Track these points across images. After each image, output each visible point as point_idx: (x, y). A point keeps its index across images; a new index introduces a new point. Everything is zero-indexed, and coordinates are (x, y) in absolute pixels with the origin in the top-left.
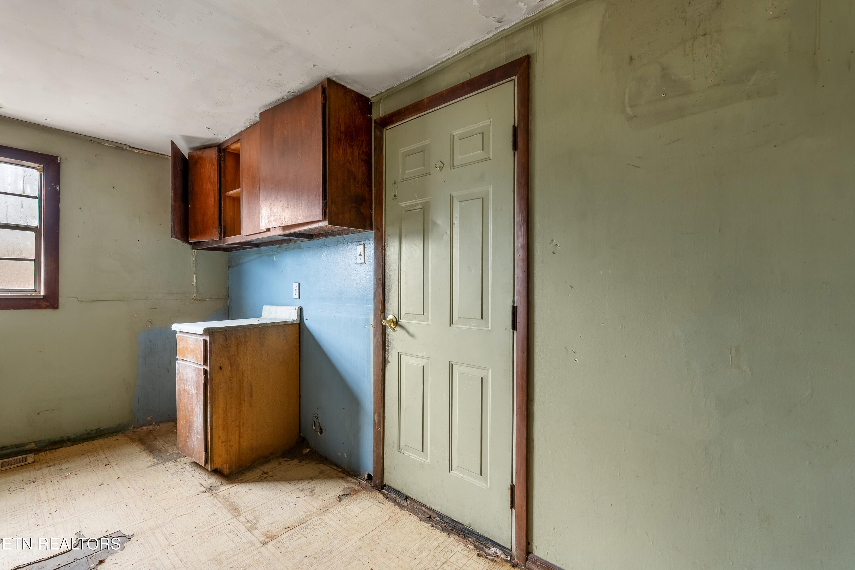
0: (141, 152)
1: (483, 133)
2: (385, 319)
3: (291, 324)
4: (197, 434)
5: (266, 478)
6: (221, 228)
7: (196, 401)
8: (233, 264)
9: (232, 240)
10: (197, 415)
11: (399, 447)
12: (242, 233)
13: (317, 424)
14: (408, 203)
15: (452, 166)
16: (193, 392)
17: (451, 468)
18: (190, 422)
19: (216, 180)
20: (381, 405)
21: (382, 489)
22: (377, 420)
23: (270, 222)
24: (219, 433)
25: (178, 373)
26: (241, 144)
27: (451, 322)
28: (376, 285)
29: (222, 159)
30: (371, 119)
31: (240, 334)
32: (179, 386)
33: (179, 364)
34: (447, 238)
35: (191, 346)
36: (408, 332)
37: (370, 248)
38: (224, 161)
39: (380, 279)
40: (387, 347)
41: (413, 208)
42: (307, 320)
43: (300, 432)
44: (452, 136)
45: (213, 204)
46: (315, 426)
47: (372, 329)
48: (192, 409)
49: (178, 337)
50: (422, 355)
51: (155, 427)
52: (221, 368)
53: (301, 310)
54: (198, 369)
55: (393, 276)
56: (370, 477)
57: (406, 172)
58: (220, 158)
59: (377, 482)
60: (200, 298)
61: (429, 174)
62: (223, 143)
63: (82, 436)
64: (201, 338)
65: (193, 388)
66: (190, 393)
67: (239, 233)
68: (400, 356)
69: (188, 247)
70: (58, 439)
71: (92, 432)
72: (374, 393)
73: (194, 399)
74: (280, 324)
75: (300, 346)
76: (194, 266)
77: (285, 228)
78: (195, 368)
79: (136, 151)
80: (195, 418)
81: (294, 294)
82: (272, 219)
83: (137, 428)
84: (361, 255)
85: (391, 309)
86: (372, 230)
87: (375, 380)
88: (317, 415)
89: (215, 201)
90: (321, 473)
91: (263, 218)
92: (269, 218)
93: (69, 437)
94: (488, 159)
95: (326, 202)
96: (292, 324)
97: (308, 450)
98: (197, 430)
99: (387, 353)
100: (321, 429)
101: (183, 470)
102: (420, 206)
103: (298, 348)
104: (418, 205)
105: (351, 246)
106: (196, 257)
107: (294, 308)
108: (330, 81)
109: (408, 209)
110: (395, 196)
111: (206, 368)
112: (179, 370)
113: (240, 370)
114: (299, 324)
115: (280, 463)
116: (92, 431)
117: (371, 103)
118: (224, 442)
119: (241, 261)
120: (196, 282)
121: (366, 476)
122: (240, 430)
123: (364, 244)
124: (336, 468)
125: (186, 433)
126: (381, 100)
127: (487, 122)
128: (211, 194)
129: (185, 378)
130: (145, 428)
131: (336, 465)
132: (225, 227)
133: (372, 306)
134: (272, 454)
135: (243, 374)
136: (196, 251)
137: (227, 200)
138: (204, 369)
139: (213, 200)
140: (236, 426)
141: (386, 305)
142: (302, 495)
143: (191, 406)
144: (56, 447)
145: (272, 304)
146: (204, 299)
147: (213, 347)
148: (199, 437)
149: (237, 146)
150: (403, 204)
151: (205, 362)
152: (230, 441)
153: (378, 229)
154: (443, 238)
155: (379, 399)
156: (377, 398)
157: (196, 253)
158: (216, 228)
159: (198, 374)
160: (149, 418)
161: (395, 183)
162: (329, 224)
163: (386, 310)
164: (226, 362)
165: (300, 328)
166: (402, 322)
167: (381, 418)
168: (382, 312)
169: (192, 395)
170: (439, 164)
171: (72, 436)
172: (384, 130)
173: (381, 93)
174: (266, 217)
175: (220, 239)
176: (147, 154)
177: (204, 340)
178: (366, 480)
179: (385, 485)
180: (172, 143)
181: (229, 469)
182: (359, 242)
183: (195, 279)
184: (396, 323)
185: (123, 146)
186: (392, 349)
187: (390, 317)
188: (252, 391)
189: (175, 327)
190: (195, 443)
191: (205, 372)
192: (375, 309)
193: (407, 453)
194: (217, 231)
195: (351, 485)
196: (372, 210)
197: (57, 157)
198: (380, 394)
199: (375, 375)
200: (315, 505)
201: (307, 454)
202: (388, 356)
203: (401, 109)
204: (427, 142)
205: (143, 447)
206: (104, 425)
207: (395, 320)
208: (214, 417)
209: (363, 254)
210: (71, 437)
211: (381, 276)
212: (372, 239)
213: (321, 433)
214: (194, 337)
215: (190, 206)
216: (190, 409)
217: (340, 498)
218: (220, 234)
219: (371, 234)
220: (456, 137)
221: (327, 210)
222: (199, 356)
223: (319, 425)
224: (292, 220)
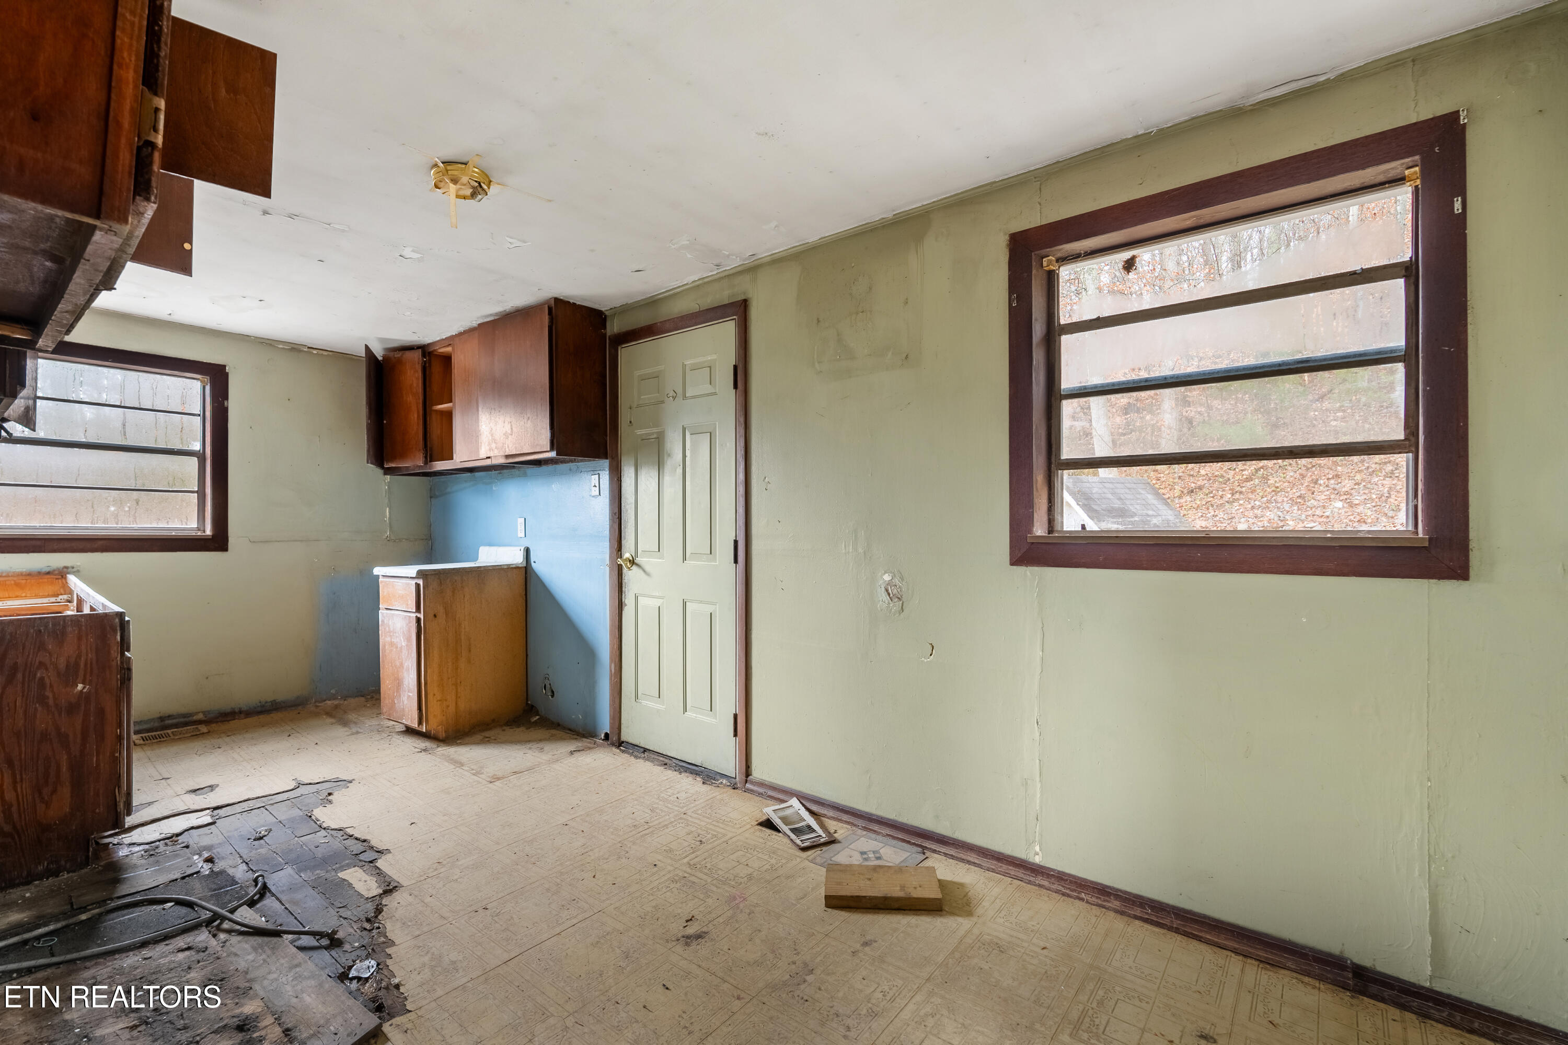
0: (321, 352)
1: (710, 367)
2: (621, 557)
3: (515, 568)
4: (409, 692)
5: (488, 741)
6: (426, 450)
7: (406, 655)
8: (437, 494)
9: (440, 466)
10: (408, 670)
11: (637, 697)
12: (454, 457)
13: (548, 686)
14: (643, 431)
15: (685, 397)
16: (403, 644)
17: (685, 710)
18: (398, 679)
19: (420, 390)
20: (618, 653)
21: (619, 746)
22: (613, 671)
23: (491, 449)
24: (434, 689)
25: (382, 625)
26: (453, 349)
27: (685, 559)
28: (612, 520)
29: (427, 365)
30: (606, 334)
31: (456, 578)
32: (384, 639)
33: (383, 614)
34: (680, 470)
35: (400, 592)
36: (644, 571)
37: (605, 477)
38: (430, 366)
39: (615, 514)
40: (623, 589)
41: (648, 438)
42: (535, 562)
43: (527, 700)
44: (684, 366)
45: (416, 419)
46: (545, 689)
47: (608, 569)
48: (402, 664)
49: (382, 582)
50: (657, 594)
51: (341, 702)
52: (435, 616)
53: (527, 551)
54: (410, 617)
55: (629, 510)
56: (607, 735)
57: (642, 397)
58: (425, 364)
59: (614, 739)
60: (394, 538)
61: (663, 402)
62: (429, 345)
63: (255, 708)
64: (413, 582)
65: (402, 640)
66: (399, 646)
67: (452, 458)
68: (636, 598)
69: (379, 472)
70: (229, 711)
71: (266, 705)
72: (610, 641)
73: (405, 652)
74: (503, 567)
75: (526, 595)
76: (387, 496)
77: (507, 457)
78: (405, 617)
79: (315, 352)
80: (405, 674)
81: (519, 532)
82: (494, 446)
83: (320, 702)
84: (595, 486)
85: (628, 546)
86: (607, 458)
87: (612, 626)
88: (547, 676)
89: (418, 416)
90: (551, 736)
91: (483, 444)
92: (489, 444)
93: (240, 709)
94: (715, 394)
95: (554, 431)
96: (517, 568)
97: (538, 717)
98: (409, 687)
99: (623, 596)
100: (553, 692)
101: (390, 737)
102: (655, 436)
103: (524, 596)
104: (653, 434)
105: (585, 476)
106: (389, 484)
107: (519, 548)
108: (557, 300)
109: (644, 437)
110: (630, 422)
111: (419, 615)
112: (383, 621)
113: (457, 619)
114: (525, 567)
115: (504, 730)
116: (266, 702)
117: (606, 316)
118: (440, 701)
119: (449, 490)
120: (390, 518)
121: (603, 736)
122: (457, 689)
123: (599, 474)
124: (569, 732)
125: (394, 693)
126: (615, 314)
127: (714, 357)
128: (414, 408)
129: (392, 629)
130: (329, 702)
131: (570, 730)
132: (431, 449)
133: (607, 544)
134: (493, 720)
135: (460, 624)
136: (389, 477)
137: (434, 416)
138: (416, 616)
139: (416, 416)
140: (453, 684)
141: (623, 542)
142: (530, 752)
143: (400, 660)
144: (229, 719)
145: (490, 545)
146: (400, 540)
147: (426, 592)
148: (411, 694)
149: (449, 349)
150: (639, 432)
151: (418, 609)
152: (446, 700)
153: (613, 458)
154: (676, 471)
155: (616, 646)
156: (614, 645)
157: (389, 480)
158: (420, 450)
159: (410, 622)
160: (333, 691)
161: (630, 408)
162: (557, 455)
163: (623, 548)
164: (441, 610)
165: (526, 573)
166: (638, 560)
167: (617, 668)
168: (618, 551)
169: (401, 648)
170: (672, 394)
171: (245, 708)
172: (619, 348)
173: (615, 308)
174: (487, 444)
175: (426, 463)
176: (328, 355)
177: (416, 583)
178: (603, 740)
179: (623, 742)
180: (367, 347)
181: (445, 732)
182: (594, 471)
183: (388, 514)
184: (633, 562)
185: (300, 347)
186: (628, 591)
187: (627, 555)
188: (470, 645)
189: (378, 571)
190: (406, 702)
191: (418, 620)
192: (611, 547)
193: (644, 702)
194: (422, 454)
195: (585, 744)
196: (607, 436)
197: (224, 366)
198: (616, 641)
199: (612, 620)
200: (544, 758)
201: (536, 722)
202: (625, 598)
203: (635, 329)
204: (661, 367)
205: (333, 720)
206: (280, 697)
207: (631, 559)
208: (429, 671)
209: (597, 485)
210: (243, 709)
211: (616, 510)
212: (607, 469)
213: (553, 696)
214: (404, 581)
215: (385, 422)
216: (398, 664)
217: (572, 753)
218: (426, 457)
219: (605, 463)
220: (687, 367)
221: (555, 440)
222: (410, 602)
223: (551, 687)
224: (516, 448)
